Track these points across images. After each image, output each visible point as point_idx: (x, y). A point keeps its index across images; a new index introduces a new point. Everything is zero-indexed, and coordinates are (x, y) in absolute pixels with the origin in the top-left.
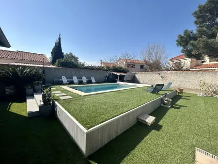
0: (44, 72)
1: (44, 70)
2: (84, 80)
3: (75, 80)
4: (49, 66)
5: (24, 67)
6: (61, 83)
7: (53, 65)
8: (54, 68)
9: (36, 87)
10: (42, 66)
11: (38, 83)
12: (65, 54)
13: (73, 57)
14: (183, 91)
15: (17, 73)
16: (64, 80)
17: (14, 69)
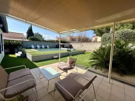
0: (22, 43)
1: (22, 42)
2: (43, 47)
3: (38, 46)
4: (25, 40)
5: (14, 40)
6: (31, 48)
7: (28, 39)
8: (28, 41)
9: (19, 49)
10: (21, 40)
11: (20, 47)
12: (34, 33)
13: (39, 35)
14: (86, 51)
15: (10, 43)
16: (33, 46)
17: (9, 41)
